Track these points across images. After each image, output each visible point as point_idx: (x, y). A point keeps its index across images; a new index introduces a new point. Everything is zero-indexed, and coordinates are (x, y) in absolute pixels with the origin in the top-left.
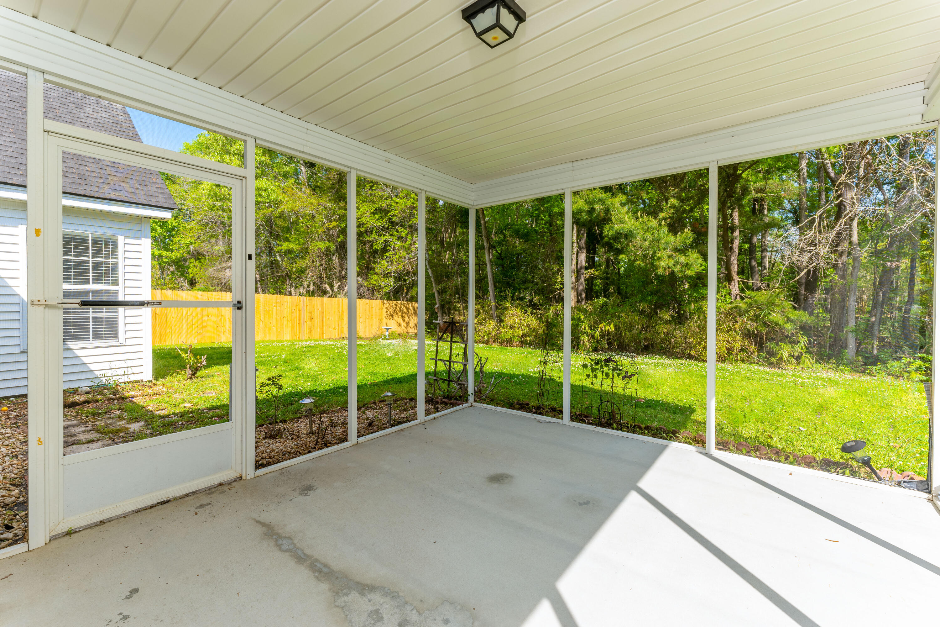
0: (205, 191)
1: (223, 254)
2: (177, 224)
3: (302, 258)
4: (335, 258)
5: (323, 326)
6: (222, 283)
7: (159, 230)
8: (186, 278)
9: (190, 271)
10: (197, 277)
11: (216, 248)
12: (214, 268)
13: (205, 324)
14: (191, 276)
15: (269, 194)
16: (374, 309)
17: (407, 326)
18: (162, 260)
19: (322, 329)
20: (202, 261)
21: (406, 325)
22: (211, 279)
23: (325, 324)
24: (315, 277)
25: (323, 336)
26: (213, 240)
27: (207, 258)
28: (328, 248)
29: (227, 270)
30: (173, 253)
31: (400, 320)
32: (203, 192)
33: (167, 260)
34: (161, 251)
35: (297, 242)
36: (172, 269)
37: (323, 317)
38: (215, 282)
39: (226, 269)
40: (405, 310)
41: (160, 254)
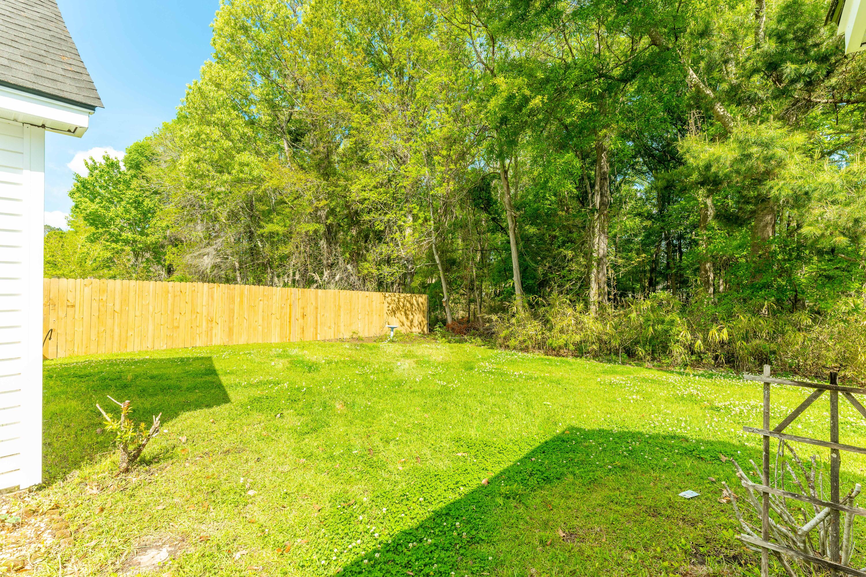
0: (183, 167)
1: (201, 240)
2: (152, 206)
3: (285, 243)
4: (323, 243)
5: (317, 325)
6: (199, 272)
7: (134, 212)
8: (163, 266)
9: (167, 257)
10: (174, 264)
11: (194, 234)
12: (191, 255)
13: (176, 324)
14: (167, 263)
15: (252, 170)
16: (374, 303)
17: (411, 325)
18: (137, 246)
19: (316, 328)
20: (179, 246)
21: (409, 324)
22: (189, 266)
23: (319, 323)
24: (299, 264)
25: (316, 338)
26: (191, 224)
27: (185, 243)
28: (316, 232)
29: (205, 257)
30: (148, 238)
31: (403, 318)
32: (180, 168)
33: (141, 246)
34: (135, 236)
35: (283, 224)
36: (148, 255)
37: (317, 313)
38: (193, 270)
39: (204, 255)
40: (408, 305)
41: (134, 238)
